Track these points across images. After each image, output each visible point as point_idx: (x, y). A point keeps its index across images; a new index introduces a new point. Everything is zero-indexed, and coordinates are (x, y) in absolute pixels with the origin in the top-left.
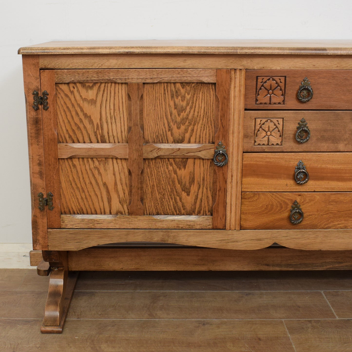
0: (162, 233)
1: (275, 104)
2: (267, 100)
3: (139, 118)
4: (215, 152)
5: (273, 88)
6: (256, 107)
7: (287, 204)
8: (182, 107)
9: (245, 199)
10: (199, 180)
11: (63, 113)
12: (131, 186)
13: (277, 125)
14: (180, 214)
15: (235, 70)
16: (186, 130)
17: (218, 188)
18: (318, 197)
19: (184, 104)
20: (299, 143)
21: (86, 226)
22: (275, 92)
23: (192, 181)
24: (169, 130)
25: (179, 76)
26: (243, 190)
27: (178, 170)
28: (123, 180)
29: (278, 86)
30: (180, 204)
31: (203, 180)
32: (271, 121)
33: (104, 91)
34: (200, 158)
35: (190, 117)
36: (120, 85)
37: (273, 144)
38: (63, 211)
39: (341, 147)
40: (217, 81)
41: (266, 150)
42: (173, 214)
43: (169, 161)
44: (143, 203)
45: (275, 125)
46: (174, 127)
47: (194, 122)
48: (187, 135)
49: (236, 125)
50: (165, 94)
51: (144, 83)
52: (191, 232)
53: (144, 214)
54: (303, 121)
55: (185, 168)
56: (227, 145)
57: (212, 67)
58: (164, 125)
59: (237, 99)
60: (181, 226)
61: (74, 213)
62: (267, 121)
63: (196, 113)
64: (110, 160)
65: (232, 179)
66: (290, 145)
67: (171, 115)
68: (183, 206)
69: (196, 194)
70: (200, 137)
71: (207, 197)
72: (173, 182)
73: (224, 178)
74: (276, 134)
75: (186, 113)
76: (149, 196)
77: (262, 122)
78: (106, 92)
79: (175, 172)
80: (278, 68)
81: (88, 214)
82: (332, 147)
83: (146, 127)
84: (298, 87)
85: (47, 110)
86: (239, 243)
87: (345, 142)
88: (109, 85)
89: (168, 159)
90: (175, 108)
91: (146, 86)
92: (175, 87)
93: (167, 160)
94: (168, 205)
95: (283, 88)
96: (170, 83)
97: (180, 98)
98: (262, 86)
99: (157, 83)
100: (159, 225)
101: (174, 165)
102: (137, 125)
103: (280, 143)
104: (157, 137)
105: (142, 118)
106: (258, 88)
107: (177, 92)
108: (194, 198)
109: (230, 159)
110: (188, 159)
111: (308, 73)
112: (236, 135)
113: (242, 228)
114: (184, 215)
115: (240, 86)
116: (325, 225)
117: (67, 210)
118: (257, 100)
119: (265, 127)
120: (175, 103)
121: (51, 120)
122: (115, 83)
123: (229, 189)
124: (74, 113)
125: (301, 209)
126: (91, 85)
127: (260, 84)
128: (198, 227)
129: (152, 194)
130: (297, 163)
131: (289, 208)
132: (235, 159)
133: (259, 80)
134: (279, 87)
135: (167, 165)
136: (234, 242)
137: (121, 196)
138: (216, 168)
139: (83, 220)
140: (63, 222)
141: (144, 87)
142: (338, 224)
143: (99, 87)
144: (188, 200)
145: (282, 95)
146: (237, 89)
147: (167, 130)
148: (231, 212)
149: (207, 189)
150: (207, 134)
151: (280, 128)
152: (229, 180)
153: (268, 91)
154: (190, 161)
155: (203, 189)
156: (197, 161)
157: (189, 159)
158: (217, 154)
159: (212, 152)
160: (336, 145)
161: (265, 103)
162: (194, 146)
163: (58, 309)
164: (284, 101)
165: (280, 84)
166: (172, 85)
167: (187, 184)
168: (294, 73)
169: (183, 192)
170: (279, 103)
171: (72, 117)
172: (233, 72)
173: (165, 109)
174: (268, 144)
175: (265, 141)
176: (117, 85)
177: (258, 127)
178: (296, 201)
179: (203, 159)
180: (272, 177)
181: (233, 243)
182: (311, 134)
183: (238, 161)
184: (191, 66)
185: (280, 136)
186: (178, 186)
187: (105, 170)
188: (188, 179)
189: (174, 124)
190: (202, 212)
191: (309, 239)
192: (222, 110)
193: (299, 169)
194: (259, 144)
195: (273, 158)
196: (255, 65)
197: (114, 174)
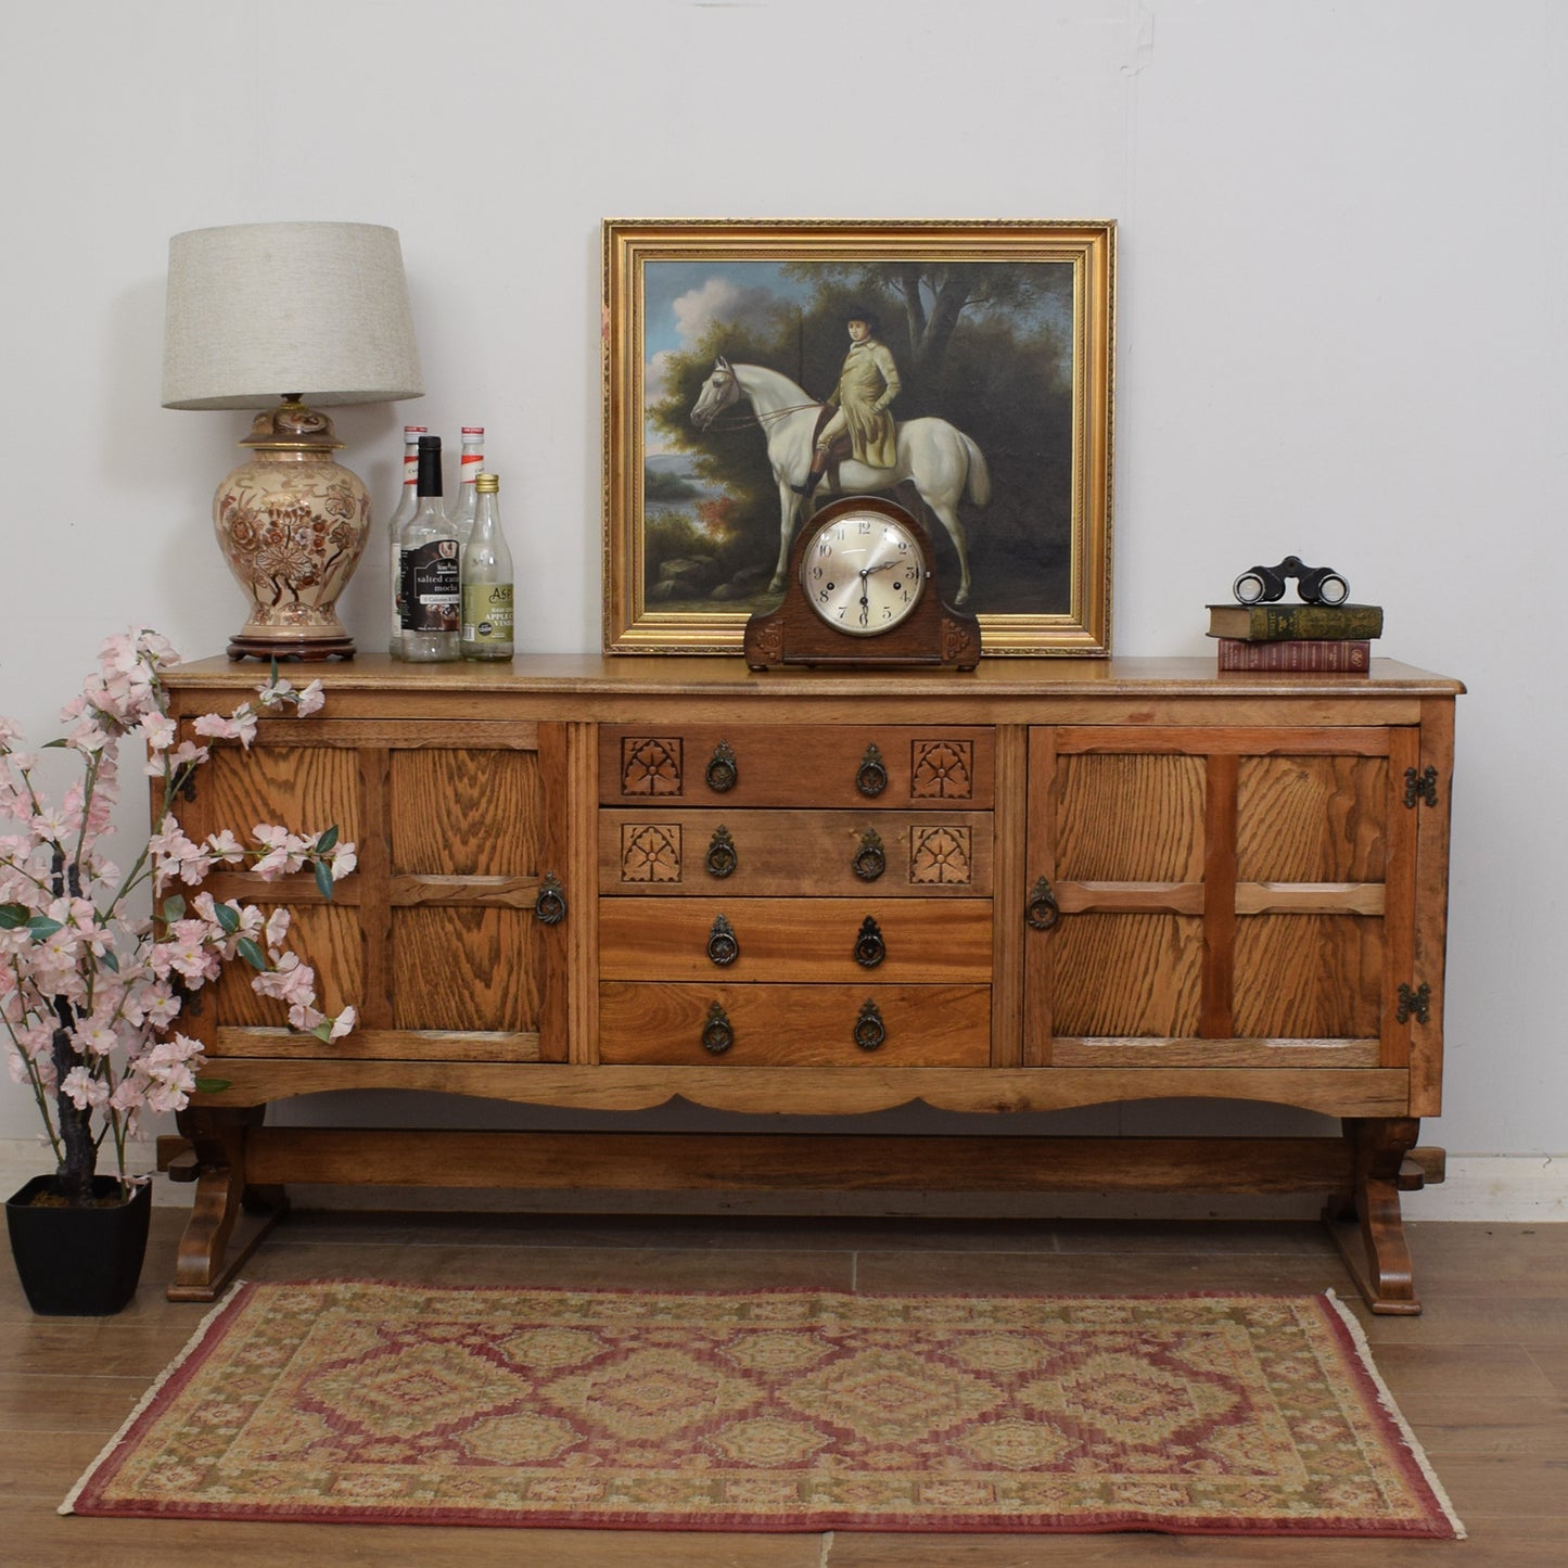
0: (432, 1071)
1: (662, 794)
2: (644, 785)
3: (381, 819)
4: (541, 894)
5: (657, 762)
6: (621, 801)
7: (698, 1010)
8: (471, 799)
9: (609, 996)
10: (510, 953)
11: (226, 809)
12: (366, 964)
13: (668, 837)
14: (472, 1028)
15: (577, 724)
16: (480, 849)
17: (549, 972)
18: (763, 993)
19: (476, 793)
20: (718, 877)
21: (271, 1053)
22: (662, 770)
23: (495, 956)
24: (445, 847)
25: (462, 735)
26: (603, 977)
27: (464, 932)
28: (351, 952)
29: (668, 757)
30: (471, 1007)
31: (519, 954)
32: (656, 831)
33: (311, 763)
34: (511, 907)
35: (488, 820)
36: (344, 753)
37: (661, 880)
38: (222, 1019)
39: (807, 885)
40: (540, 746)
41: (647, 892)
42: (457, 1029)
43: (445, 911)
44: (392, 1004)
45: (664, 838)
46: (456, 842)
47: (496, 830)
48: (483, 859)
49: (582, 838)
50: (435, 771)
51: (392, 750)
52: (496, 1068)
53: (394, 1028)
54: (723, 831)
55: (479, 928)
56: (566, 879)
57: (528, 717)
58: (434, 835)
59: (583, 784)
60: (473, 1054)
61: (246, 1024)
62: (646, 831)
63: (500, 812)
64: (323, 910)
65: (578, 953)
66: (698, 880)
67: (448, 816)
68: (477, 1012)
69: (504, 984)
70: (509, 863)
71: (529, 992)
72: (456, 957)
73: (562, 950)
74: (667, 857)
75: (480, 811)
76: (405, 987)
77: (637, 833)
78: (314, 767)
79: (460, 937)
80: (666, 721)
81: (275, 1025)
82: (787, 885)
83: (397, 841)
84: (707, 761)
85: (191, 801)
86: (600, 1095)
87: (816, 877)
88: (322, 751)
89: (445, 907)
90: (457, 801)
91: (397, 756)
92: (456, 757)
93: (441, 909)
94: (446, 1009)
95: (677, 762)
96: (446, 749)
97: (466, 780)
98: (635, 757)
99: (418, 749)
100: (426, 1052)
101: (457, 921)
102: (379, 836)
103: (676, 878)
104: (421, 861)
105: (388, 821)
106: (626, 762)
107: (459, 768)
108: (500, 993)
109: (572, 910)
110: (484, 907)
111: (726, 732)
112: (582, 858)
113: (603, 1061)
114: (479, 1030)
115: (588, 756)
116: (785, 1056)
117: (230, 1016)
118: (624, 787)
119: (644, 842)
120: (456, 790)
121: (200, 820)
122: (334, 748)
123: (572, 975)
124: (248, 809)
125: (728, 1022)
126: (284, 751)
127: (629, 755)
128: (509, 1058)
129: (411, 986)
130: (713, 920)
131: (703, 1018)
132: (583, 909)
133: (627, 746)
134: (669, 761)
135: (442, 922)
136: (587, 1091)
137: (345, 988)
138: (544, 928)
139: (264, 1038)
140: (222, 1043)
141: (391, 758)
142: (813, 1056)
143: (302, 756)
144: (488, 998)
145: (677, 776)
146: (582, 763)
147: (441, 847)
148: (578, 1026)
149: (527, 973)
150: (525, 858)
151: (676, 844)
152: (572, 955)
153: (648, 768)
154: (490, 914)
155: (519, 974)
156: (505, 914)
157: (488, 910)
158: (543, 899)
159: (534, 893)
160: (795, 881)
161: (642, 793)
162: (494, 881)
163: (209, 1249)
164: (680, 788)
165: (671, 753)
166: (451, 754)
167: (486, 963)
168: (699, 732)
169: (477, 981)
170: (671, 793)
171: (245, 817)
172: (572, 729)
173: (437, 802)
174: (651, 880)
175: (645, 872)
176: (338, 752)
177: (628, 843)
178: (715, 1003)
179: (517, 909)
180: (654, 949)
181: (585, 1095)
182: (741, 858)
183: (588, 913)
184: (486, 716)
185: (676, 862)
186: (466, 967)
187: (313, 930)
188: (487, 951)
189: (455, 835)
190: (518, 1023)
191: (750, 1087)
192: (551, 806)
193: (717, 931)
194: (633, 880)
195: (662, 908)
196: (618, 714)
197: (331, 940)
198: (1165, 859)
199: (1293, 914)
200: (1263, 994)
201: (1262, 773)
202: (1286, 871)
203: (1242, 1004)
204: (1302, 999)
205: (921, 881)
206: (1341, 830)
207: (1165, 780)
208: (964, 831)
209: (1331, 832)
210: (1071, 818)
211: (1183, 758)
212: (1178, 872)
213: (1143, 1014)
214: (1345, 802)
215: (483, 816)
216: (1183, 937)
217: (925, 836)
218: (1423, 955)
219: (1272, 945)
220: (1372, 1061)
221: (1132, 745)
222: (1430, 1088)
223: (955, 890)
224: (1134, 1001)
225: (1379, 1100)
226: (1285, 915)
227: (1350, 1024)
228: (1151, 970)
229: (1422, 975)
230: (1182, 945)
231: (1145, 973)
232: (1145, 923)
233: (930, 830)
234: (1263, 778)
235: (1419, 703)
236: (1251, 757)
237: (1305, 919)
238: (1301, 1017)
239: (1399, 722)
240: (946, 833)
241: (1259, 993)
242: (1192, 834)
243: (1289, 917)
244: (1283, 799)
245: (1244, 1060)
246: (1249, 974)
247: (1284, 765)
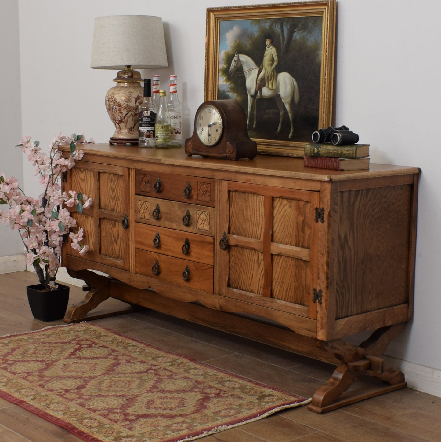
1: (147, 192)
2: (144, 189)
5: (146, 182)
6: (139, 193)
7: (153, 261)
8: (114, 189)
9: (137, 253)
10: (120, 236)
11: (73, 186)
13: (148, 206)
14: (114, 257)
15: (131, 168)
16: (115, 204)
17: (126, 243)
18: (166, 258)
19: (114, 187)
22: (147, 185)
25: (110, 169)
26: (136, 246)
27: (113, 228)
28: (94, 230)
29: (149, 181)
30: (114, 250)
31: (122, 237)
32: (145, 204)
33: (87, 174)
36: (91, 172)
37: (146, 219)
39: (175, 226)
40: (124, 174)
41: (143, 222)
42: (111, 257)
43: (109, 221)
44: (100, 247)
46: (111, 201)
48: (116, 207)
49: (132, 204)
50: (107, 180)
51: (99, 172)
52: (117, 270)
53: (100, 254)
54: (158, 205)
55: (115, 227)
56: (129, 215)
57: (122, 165)
58: (107, 198)
59: (132, 188)
60: (113, 264)
62: (143, 203)
63: (119, 194)
65: (131, 239)
66: (153, 220)
67: (110, 193)
69: (120, 245)
71: (124, 248)
72: (111, 235)
73: (128, 237)
74: (147, 212)
78: (87, 176)
79: (112, 230)
80: (148, 170)
83: (101, 199)
85: (66, 182)
86: (135, 283)
90: (111, 189)
91: (101, 174)
92: (111, 176)
94: (110, 250)
95: (150, 183)
97: (113, 183)
99: (104, 172)
100: (105, 262)
101: (111, 225)
103: (149, 219)
104: (105, 206)
106: (141, 182)
107: (112, 179)
108: (119, 247)
109: (130, 224)
111: (160, 174)
113: (136, 272)
116: (170, 279)
118: (140, 189)
119: (143, 207)
120: (111, 186)
121: (68, 188)
123: (130, 245)
124: (77, 186)
125: (159, 266)
126: (83, 170)
127: (141, 179)
128: (120, 267)
129: (104, 242)
130: (155, 233)
131: (154, 264)
133: (141, 176)
135: (109, 224)
137: (93, 240)
141: (99, 174)
143: (85, 172)
144: (117, 249)
145: (150, 187)
146: (132, 180)
147: (108, 202)
148: (131, 261)
151: (149, 208)
153: (145, 184)
155: (122, 243)
157: (116, 222)
158: (123, 220)
160: (172, 224)
161: (143, 191)
164: (151, 191)
166: (110, 174)
167: (116, 238)
168: (154, 174)
169: (115, 243)
170: (149, 192)
172: (130, 170)
173: (108, 189)
174: (144, 218)
175: (143, 216)
177: (140, 207)
178: (157, 259)
181: (133, 282)
182: (161, 215)
183: (133, 227)
185: (149, 214)
186: (113, 239)
187: (87, 222)
188: (117, 235)
190: (122, 257)
192: (126, 193)
193: (156, 237)
194: (141, 218)
196: (139, 166)
197: (90, 226)
198: (256, 231)
199: (288, 257)
200: (280, 283)
201: (280, 204)
202: (286, 241)
203: (275, 287)
204: (290, 288)
205: (199, 229)
206: (300, 229)
207: (256, 203)
208: (208, 213)
209: (298, 228)
210: (233, 213)
211: (260, 196)
212: (259, 236)
213: (251, 284)
214: (301, 219)
215: (116, 194)
216: (260, 259)
217: (200, 214)
218: (320, 279)
219: (282, 267)
220: (306, 315)
221: (245, 190)
222: (322, 329)
223: (206, 233)
224: (248, 280)
225: (308, 330)
226: (286, 256)
227: (303, 300)
228: (252, 270)
229: (320, 286)
230: (260, 262)
231: (251, 271)
232: (251, 252)
233: (201, 212)
234: (280, 206)
235: (320, 183)
236: (277, 198)
237: (291, 259)
238: (290, 294)
239: (314, 190)
240: (204, 213)
241: (279, 283)
242: (262, 223)
243: (286, 258)
244: (285, 214)
245: (273, 306)
246: (277, 276)
247: (285, 202)
